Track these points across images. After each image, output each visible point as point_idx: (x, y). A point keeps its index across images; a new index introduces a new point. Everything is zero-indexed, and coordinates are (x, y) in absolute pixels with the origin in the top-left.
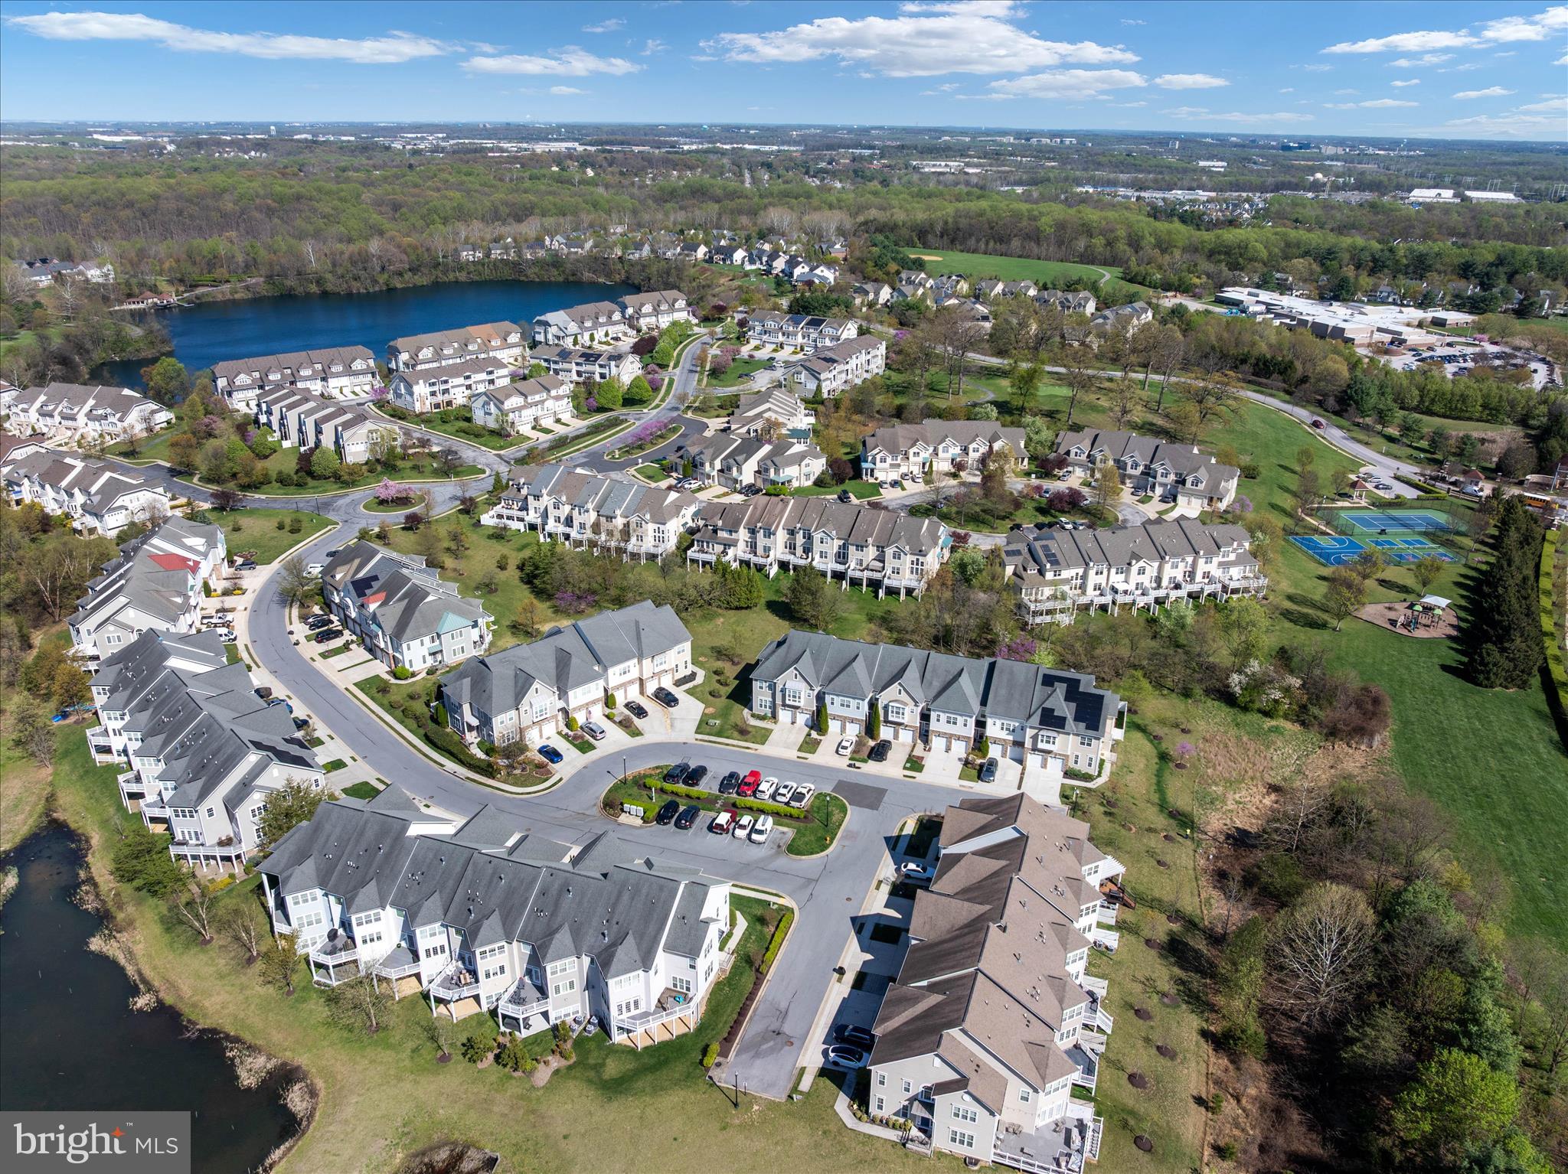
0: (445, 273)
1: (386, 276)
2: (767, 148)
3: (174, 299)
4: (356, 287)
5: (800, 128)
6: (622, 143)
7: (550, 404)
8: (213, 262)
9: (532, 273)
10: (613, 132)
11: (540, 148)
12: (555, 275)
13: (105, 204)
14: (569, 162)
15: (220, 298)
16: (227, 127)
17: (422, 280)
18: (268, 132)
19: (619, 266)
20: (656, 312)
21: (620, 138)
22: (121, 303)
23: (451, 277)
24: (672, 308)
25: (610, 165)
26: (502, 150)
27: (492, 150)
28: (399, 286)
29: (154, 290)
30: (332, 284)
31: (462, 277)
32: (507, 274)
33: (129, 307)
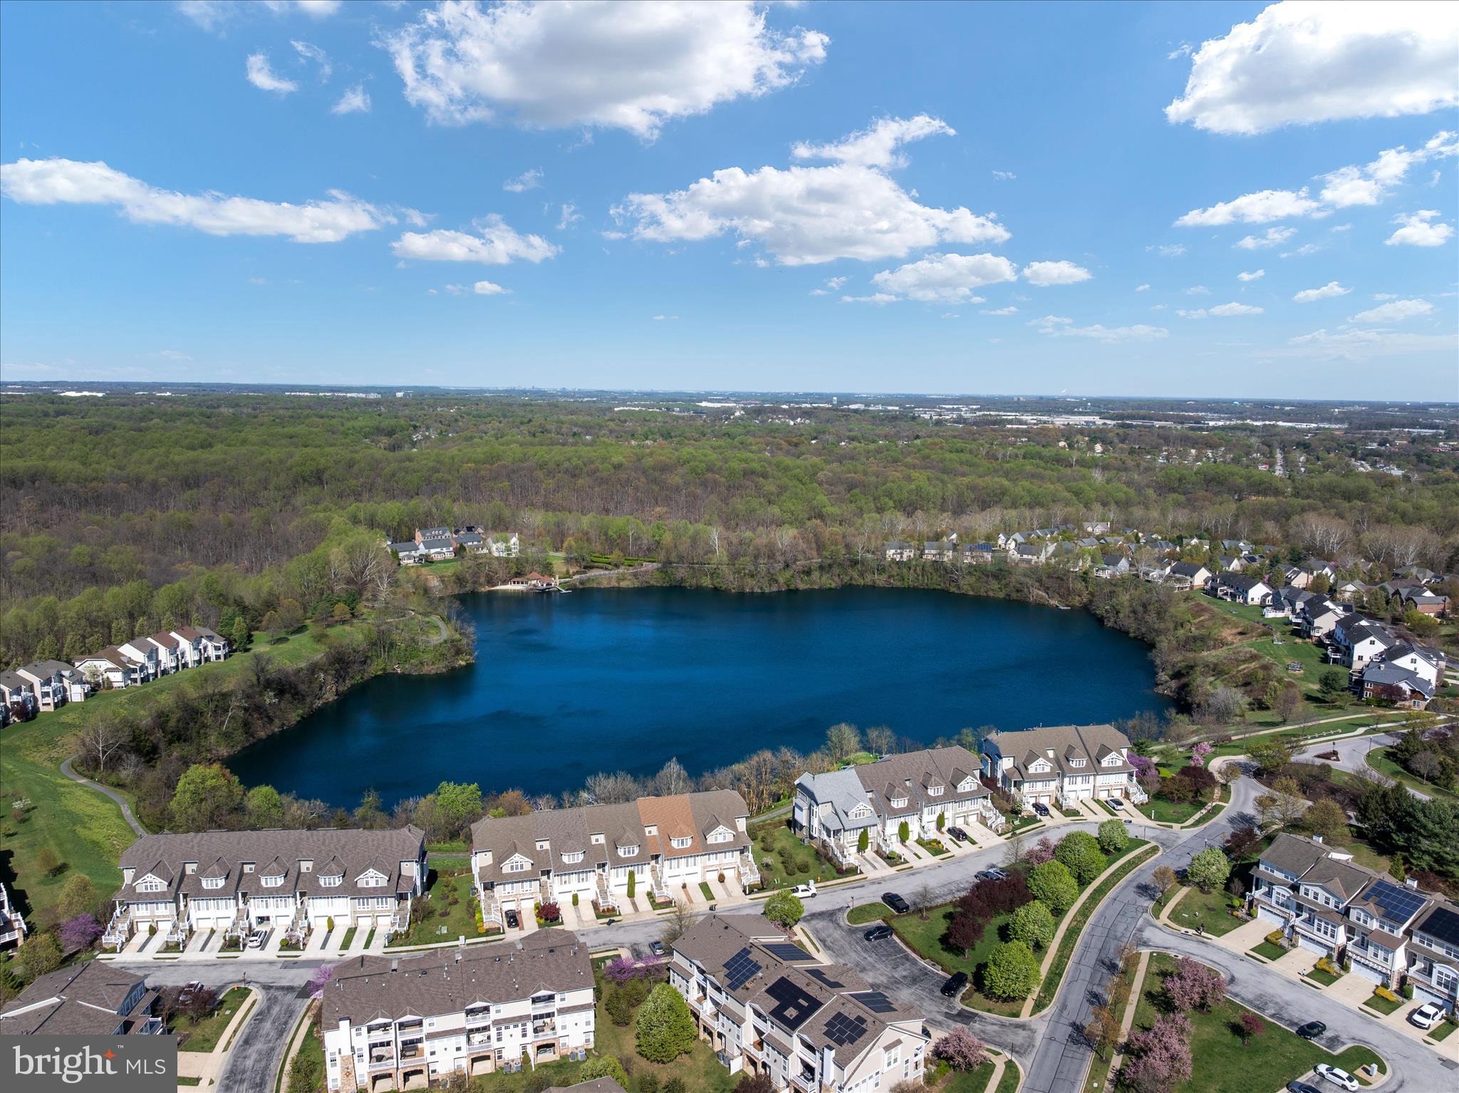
0: (862, 575)
1: (788, 574)
2: (1304, 426)
3: (556, 582)
4: (751, 585)
5: (1342, 404)
6: (1144, 418)
9: (966, 585)
10: (1140, 407)
11: (1060, 421)
12: (995, 590)
14: (1079, 437)
15: (605, 584)
16: (789, 399)
17: (828, 581)
18: (830, 402)
20: (1061, 770)
21: (1142, 412)
22: (505, 582)
23: (868, 579)
24: (1095, 767)
25: (1123, 441)
26: (1021, 422)
27: (1011, 422)
28: (802, 586)
29: (547, 569)
30: (730, 581)
31: (881, 580)
32: (936, 582)
33: (510, 587)
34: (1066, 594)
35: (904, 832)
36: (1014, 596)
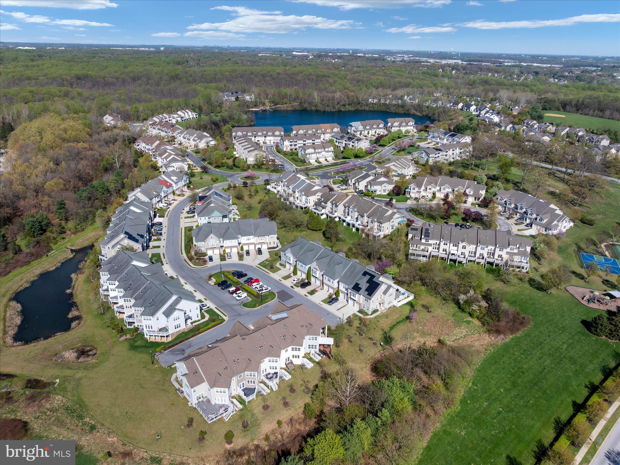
0: (361, 107)
1: (339, 106)
3: (268, 108)
4: (327, 109)
6: (479, 61)
7: (324, 153)
8: (284, 96)
9: (393, 109)
10: (481, 57)
11: (444, 62)
12: (401, 111)
13: (264, 76)
14: (448, 68)
15: (282, 109)
16: (331, 51)
17: (351, 108)
18: (349, 53)
19: (426, 109)
20: (400, 126)
21: (479, 59)
22: (252, 108)
23: (363, 108)
24: (407, 125)
25: (464, 70)
26: (428, 62)
27: (423, 62)
28: (343, 110)
29: (264, 104)
30: (321, 108)
31: (367, 108)
32: (383, 109)
33: (254, 109)
34: (421, 112)
35: (368, 133)
36: (407, 112)
